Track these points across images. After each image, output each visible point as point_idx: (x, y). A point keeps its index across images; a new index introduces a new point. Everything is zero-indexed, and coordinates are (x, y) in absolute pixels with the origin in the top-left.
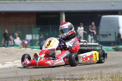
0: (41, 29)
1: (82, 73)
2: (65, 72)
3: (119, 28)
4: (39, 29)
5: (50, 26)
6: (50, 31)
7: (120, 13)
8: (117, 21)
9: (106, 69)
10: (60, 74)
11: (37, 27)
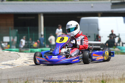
0: (18, 31)
1: (61, 76)
2: (44, 75)
3: (98, 30)
4: (17, 30)
5: (28, 28)
6: (28, 33)
7: (100, 15)
8: (96, 23)
9: (86, 72)
10: (39, 78)
11: (15, 29)
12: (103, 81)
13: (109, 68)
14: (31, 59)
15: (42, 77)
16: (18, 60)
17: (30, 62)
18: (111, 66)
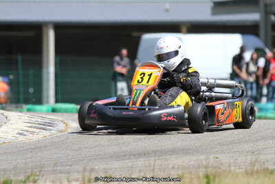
1: (107, 166)
5: (19, 58)
7: (184, 29)
9: (163, 157)
10: (55, 168)
12: (207, 177)
13: (216, 150)
14: (35, 127)
15: (62, 168)
16: (4, 128)
17: (32, 133)
18: (219, 144)
